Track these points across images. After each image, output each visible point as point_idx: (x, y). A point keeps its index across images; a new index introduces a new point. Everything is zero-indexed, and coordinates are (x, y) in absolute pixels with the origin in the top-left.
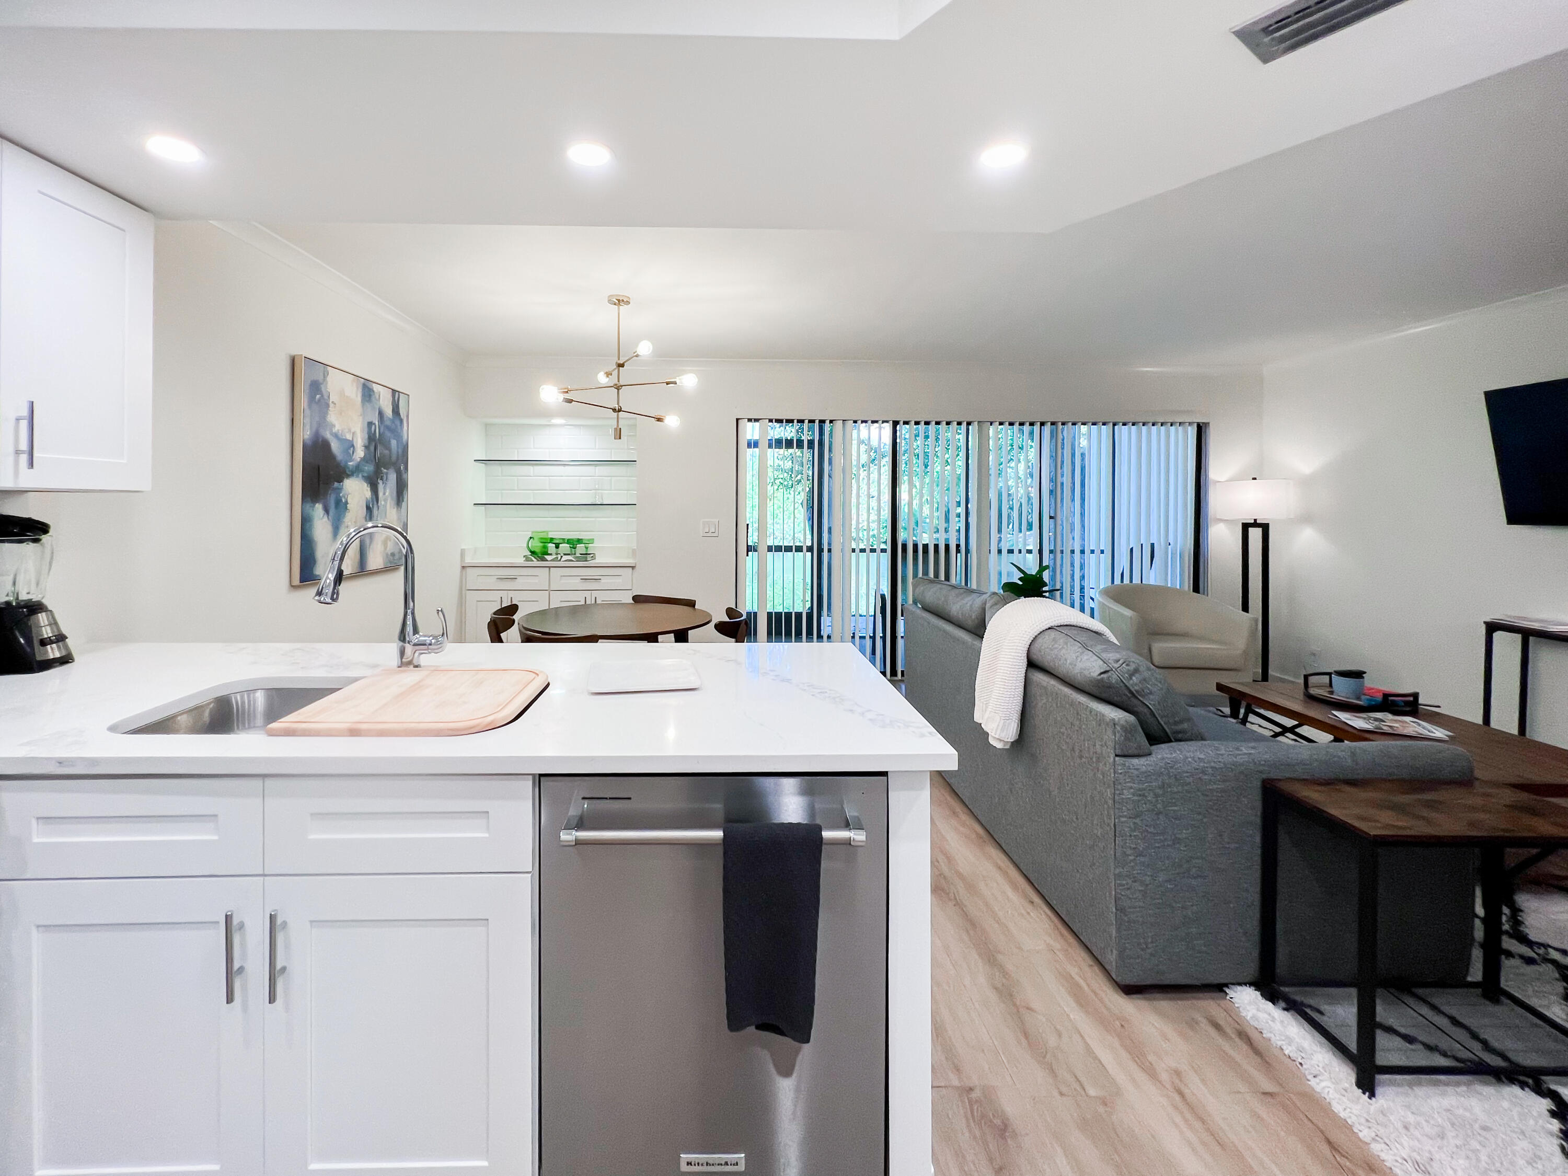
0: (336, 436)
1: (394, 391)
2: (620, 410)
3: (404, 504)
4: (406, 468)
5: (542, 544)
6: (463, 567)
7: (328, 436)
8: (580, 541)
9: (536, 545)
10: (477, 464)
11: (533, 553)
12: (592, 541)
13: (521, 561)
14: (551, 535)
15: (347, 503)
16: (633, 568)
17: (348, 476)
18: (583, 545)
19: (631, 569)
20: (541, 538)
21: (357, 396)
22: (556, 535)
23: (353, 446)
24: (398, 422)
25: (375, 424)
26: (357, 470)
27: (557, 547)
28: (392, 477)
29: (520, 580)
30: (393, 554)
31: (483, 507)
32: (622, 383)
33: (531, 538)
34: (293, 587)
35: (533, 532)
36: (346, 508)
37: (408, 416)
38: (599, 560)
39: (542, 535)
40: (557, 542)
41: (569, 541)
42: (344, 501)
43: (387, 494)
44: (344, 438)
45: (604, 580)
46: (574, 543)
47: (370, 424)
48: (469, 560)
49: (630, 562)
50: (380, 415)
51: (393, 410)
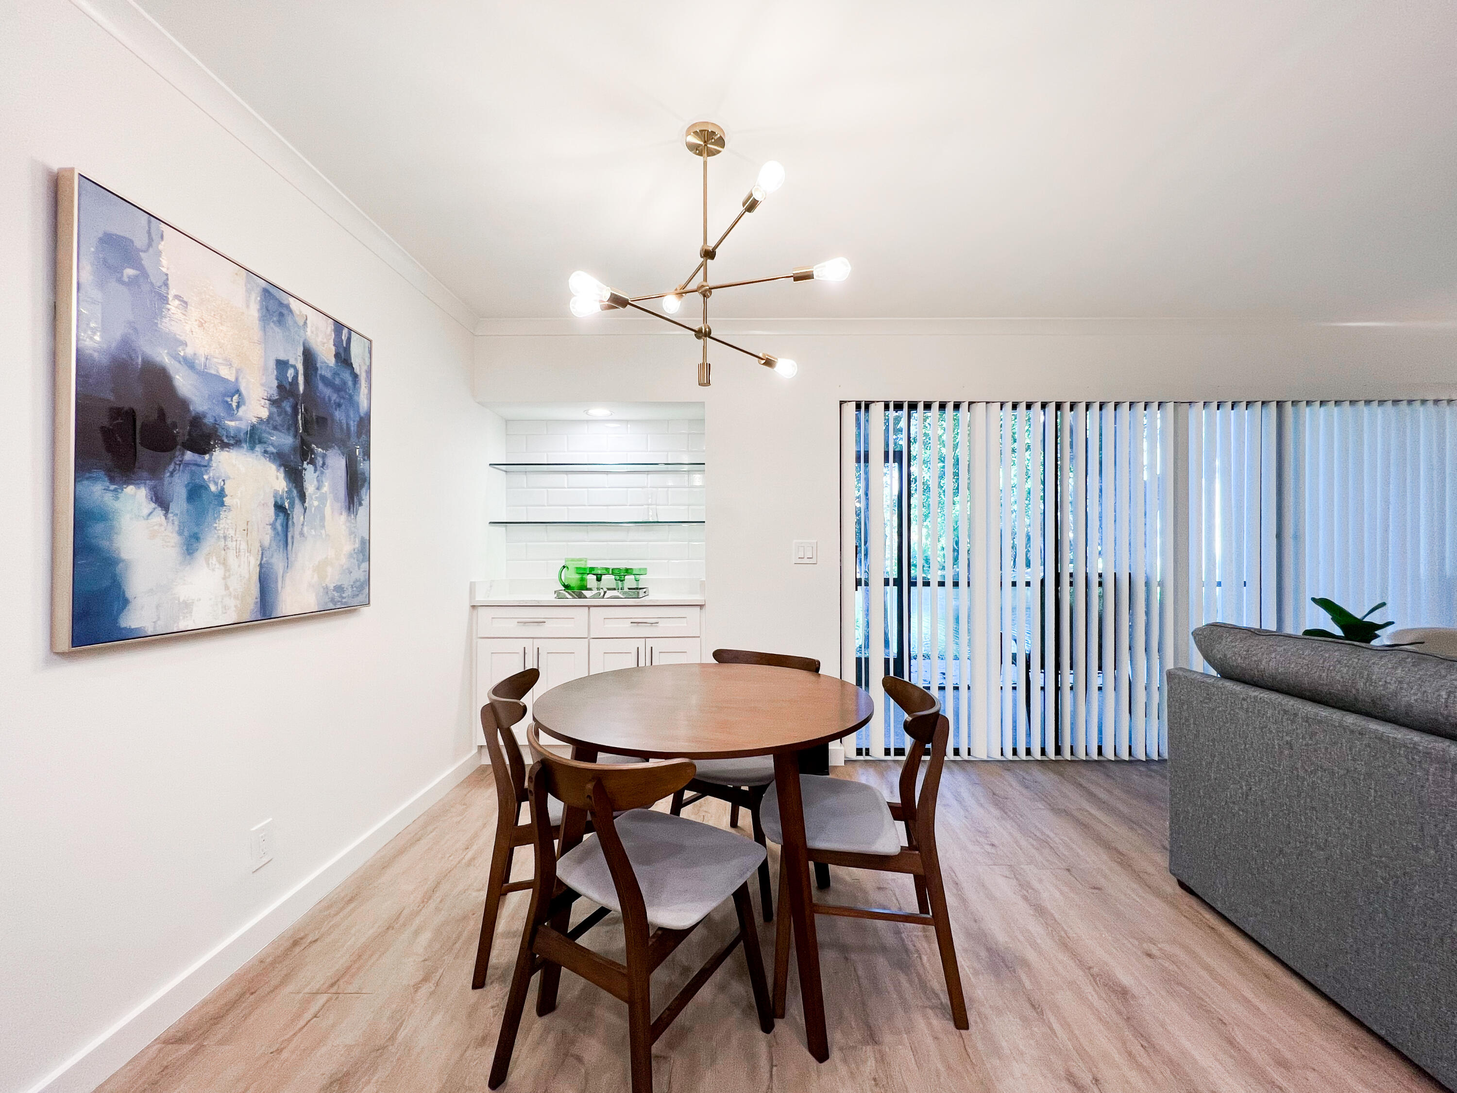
0: (189, 364)
1: (338, 324)
2: (708, 334)
3: (362, 511)
4: (367, 454)
5: (578, 576)
6: (473, 607)
7: (164, 358)
8: (628, 571)
9: (572, 578)
10: (494, 469)
11: (567, 587)
12: (643, 572)
13: (551, 598)
14: (590, 564)
15: (221, 494)
16: (701, 606)
17: (225, 446)
18: (632, 577)
19: (698, 608)
20: (577, 568)
21: (248, 306)
22: (599, 564)
23: (238, 391)
24: (347, 376)
25: (294, 367)
26: (248, 438)
27: (599, 580)
28: (337, 463)
29: (549, 624)
30: (339, 589)
31: (502, 527)
33: (564, 567)
34: (62, 654)
35: (566, 560)
36: (222, 504)
37: (369, 372)
38: (654, 596)
39: (581, 564)
40: (599, 572)
41: (614, 572)
42: (213, 488)
43: (325, 489)
44: (213, 372)
45: (662, 624)
46: (621, 574)
47: (282, 365)
48: (480, 598)
49: (697, 598)
50: (309, 357)
51: (337, 355)
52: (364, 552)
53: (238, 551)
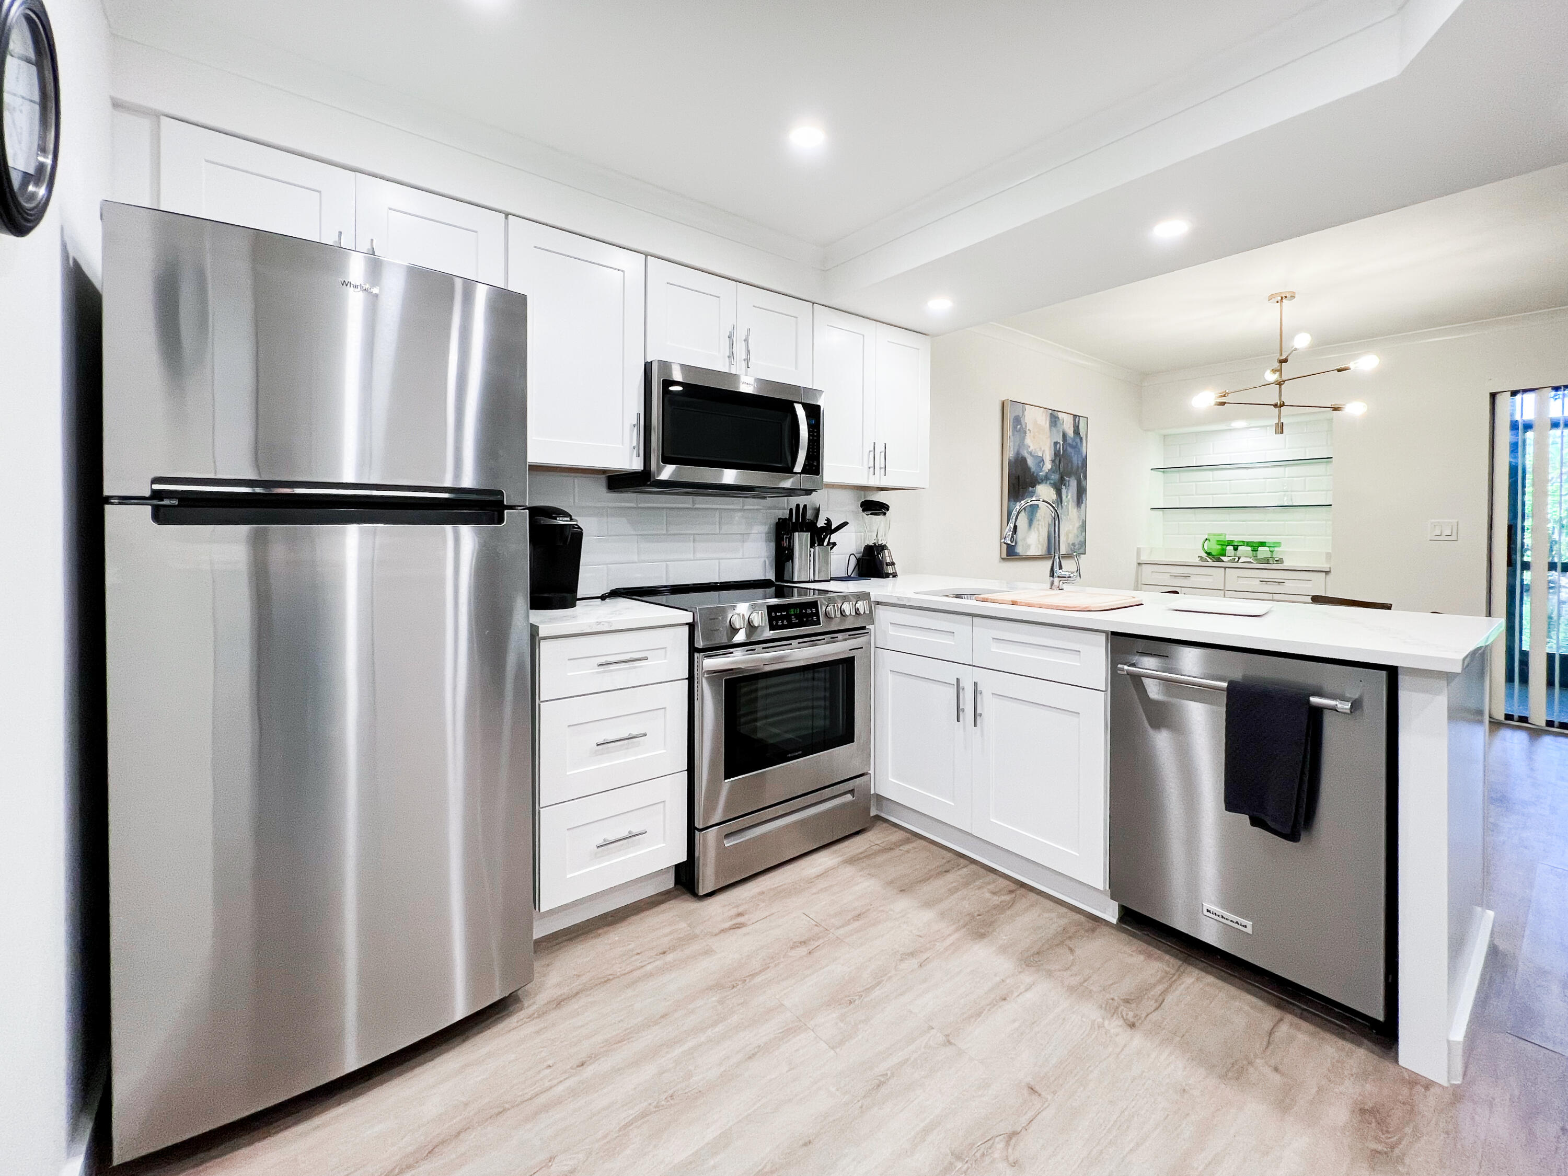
0: (1030, 453)
1: (1075, 416)
2: (1282, 405)
3: (1083, 505)
4: (1085, 477)
5: (1219, 547)
6: (1139, 564)
7: (1026, 455)
8: (1263, 544)
9: (1215, 548)
10: (1153, 471)
11: (1209, 554)
12: (1277, 545)
13: (1197, 561)
14: (1228, 538)
15: (1038, 503)
16: (1327, 573)
17: (1039, 483)
18: (1267, 549)
19: (1324, 574)
20: (1218, 541)
21: (1046, 423)
22: (1236, 538)
23: (1043, 460)
24: (1078, 440)
25: (1059, 443)
26: (1046, 478)
27: (1236, 549)
28: (1073, 483)
29: (1193, 578)
30: (1073, 544)
31: (1160, 512)
32: (1284, 378)
33: (1206, 539)
34: (1002, 559)
35: (1209, 534)
36: (1038, 506)
37: (1086, 435)
38: (1287, 564)
39: (1222, 538)
40: (1236, 544)
41: (1248, 544)
42: (1036, 501)
43: (1069, 497)
44: (1037, 455)
45: (1288, 583)
46: (1255, 547)
47: (1056, 443)
48: (1144, 558)
49: (1325, 567)
50: (1064, 436)
51: (1074, 432)
52: (1083, 527)
53: (1042, 525)
